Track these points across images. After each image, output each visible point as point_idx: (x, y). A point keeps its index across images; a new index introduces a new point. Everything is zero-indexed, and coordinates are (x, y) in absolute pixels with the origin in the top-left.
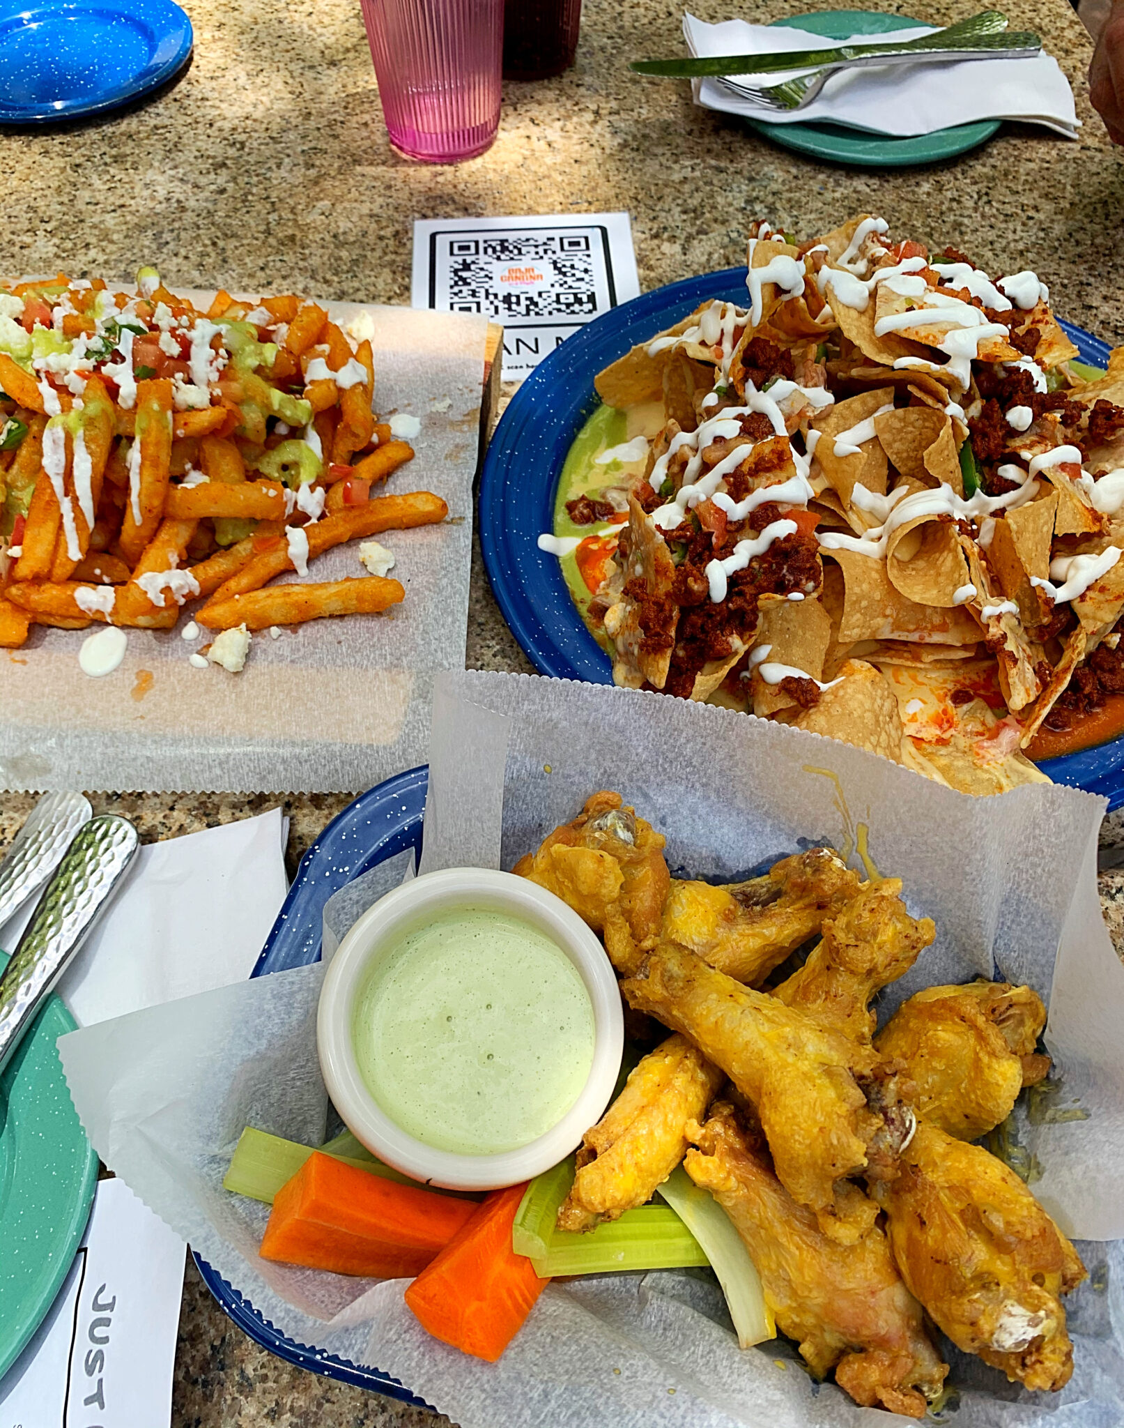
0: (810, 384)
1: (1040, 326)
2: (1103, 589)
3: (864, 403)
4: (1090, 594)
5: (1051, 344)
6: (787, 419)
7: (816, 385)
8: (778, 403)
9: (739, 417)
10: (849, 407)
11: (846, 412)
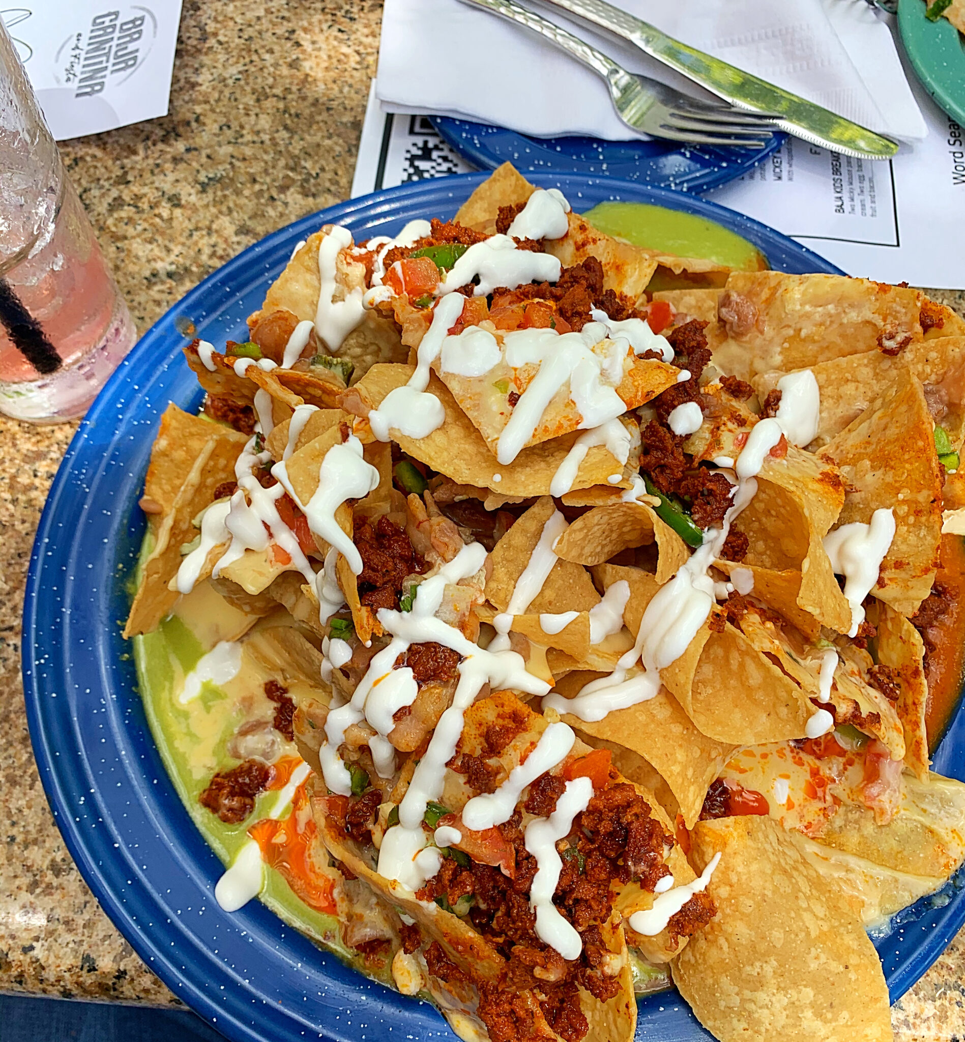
0: (449, 555)
1: (591, 250)
2: (899, 565)
3: (524, 531)
4: (886, 575)
5: (618, 268)
6: (462, 627)
7: (456, 552)
8: (436, 614)
9: (398, 663)
10: (509, 546)
11: (511, 554)
